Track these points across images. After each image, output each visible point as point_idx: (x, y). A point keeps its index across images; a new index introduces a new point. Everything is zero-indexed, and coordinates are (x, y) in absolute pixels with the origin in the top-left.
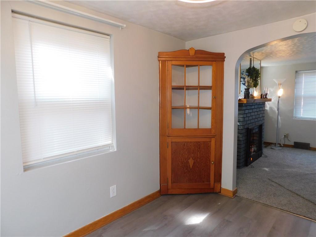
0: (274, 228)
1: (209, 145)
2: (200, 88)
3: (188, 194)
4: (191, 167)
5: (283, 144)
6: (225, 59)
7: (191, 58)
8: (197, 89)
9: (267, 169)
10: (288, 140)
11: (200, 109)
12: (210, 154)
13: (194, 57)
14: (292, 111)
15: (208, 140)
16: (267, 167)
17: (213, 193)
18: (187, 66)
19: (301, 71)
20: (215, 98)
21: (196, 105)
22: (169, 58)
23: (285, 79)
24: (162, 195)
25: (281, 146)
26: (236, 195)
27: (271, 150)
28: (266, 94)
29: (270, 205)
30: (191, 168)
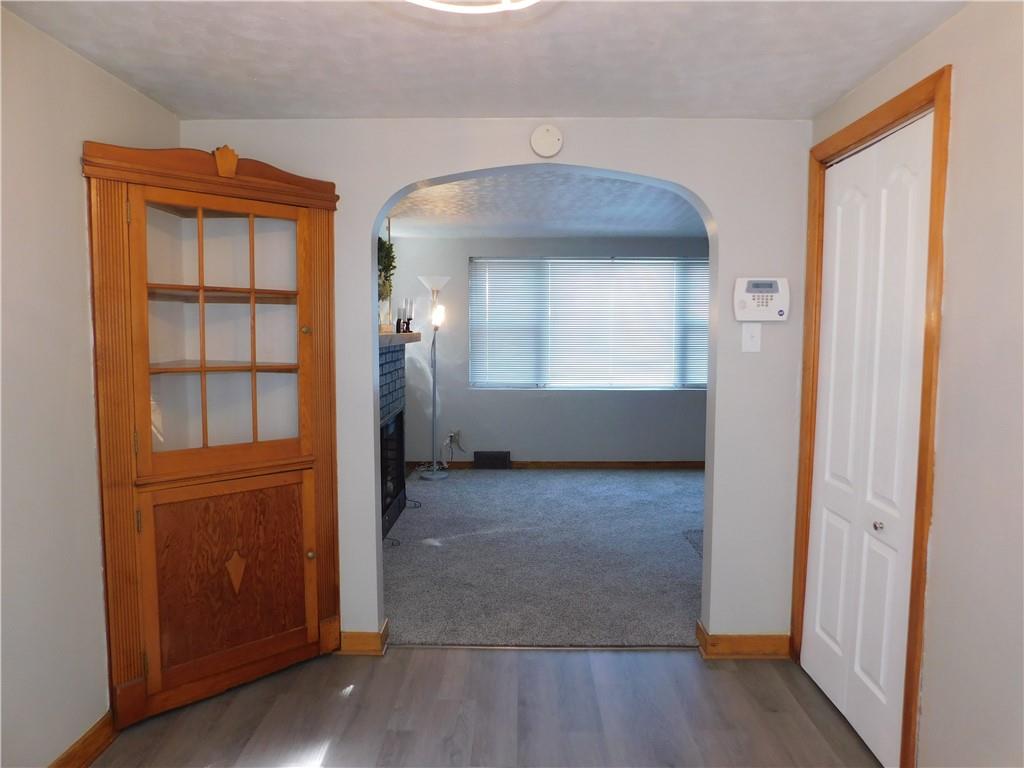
0: (522, 703)
1: (297, 494)
2: (256, 298)
3: (229, 690)
4: (237, 585)
5: (448, 463)
6: (337, 204)
7: (222, 184)
8: (246, 300)
9: (436, 543)
10: (460, 448)
11: (259, 375)
12: (301, 528)
13: (233, 182)
14: (464, 368)
15: (290, 478)
16: (434, 536)
17: (318, 657)
18: (209, 213)
19: (480, 258)
20: (309, 332)
21: (245, 358)
22: (131, 171)
23: (449, 278)
24: (122, 731)
25: (443, 469)
26: (388, 640)
27: (422, 482)
28: (409, 319)
29: (489, 643)
30: (237, 591)
